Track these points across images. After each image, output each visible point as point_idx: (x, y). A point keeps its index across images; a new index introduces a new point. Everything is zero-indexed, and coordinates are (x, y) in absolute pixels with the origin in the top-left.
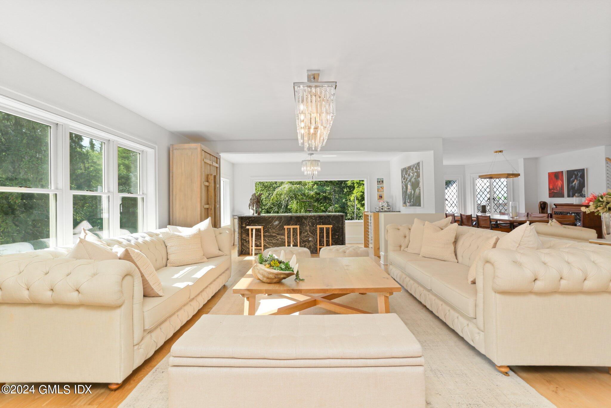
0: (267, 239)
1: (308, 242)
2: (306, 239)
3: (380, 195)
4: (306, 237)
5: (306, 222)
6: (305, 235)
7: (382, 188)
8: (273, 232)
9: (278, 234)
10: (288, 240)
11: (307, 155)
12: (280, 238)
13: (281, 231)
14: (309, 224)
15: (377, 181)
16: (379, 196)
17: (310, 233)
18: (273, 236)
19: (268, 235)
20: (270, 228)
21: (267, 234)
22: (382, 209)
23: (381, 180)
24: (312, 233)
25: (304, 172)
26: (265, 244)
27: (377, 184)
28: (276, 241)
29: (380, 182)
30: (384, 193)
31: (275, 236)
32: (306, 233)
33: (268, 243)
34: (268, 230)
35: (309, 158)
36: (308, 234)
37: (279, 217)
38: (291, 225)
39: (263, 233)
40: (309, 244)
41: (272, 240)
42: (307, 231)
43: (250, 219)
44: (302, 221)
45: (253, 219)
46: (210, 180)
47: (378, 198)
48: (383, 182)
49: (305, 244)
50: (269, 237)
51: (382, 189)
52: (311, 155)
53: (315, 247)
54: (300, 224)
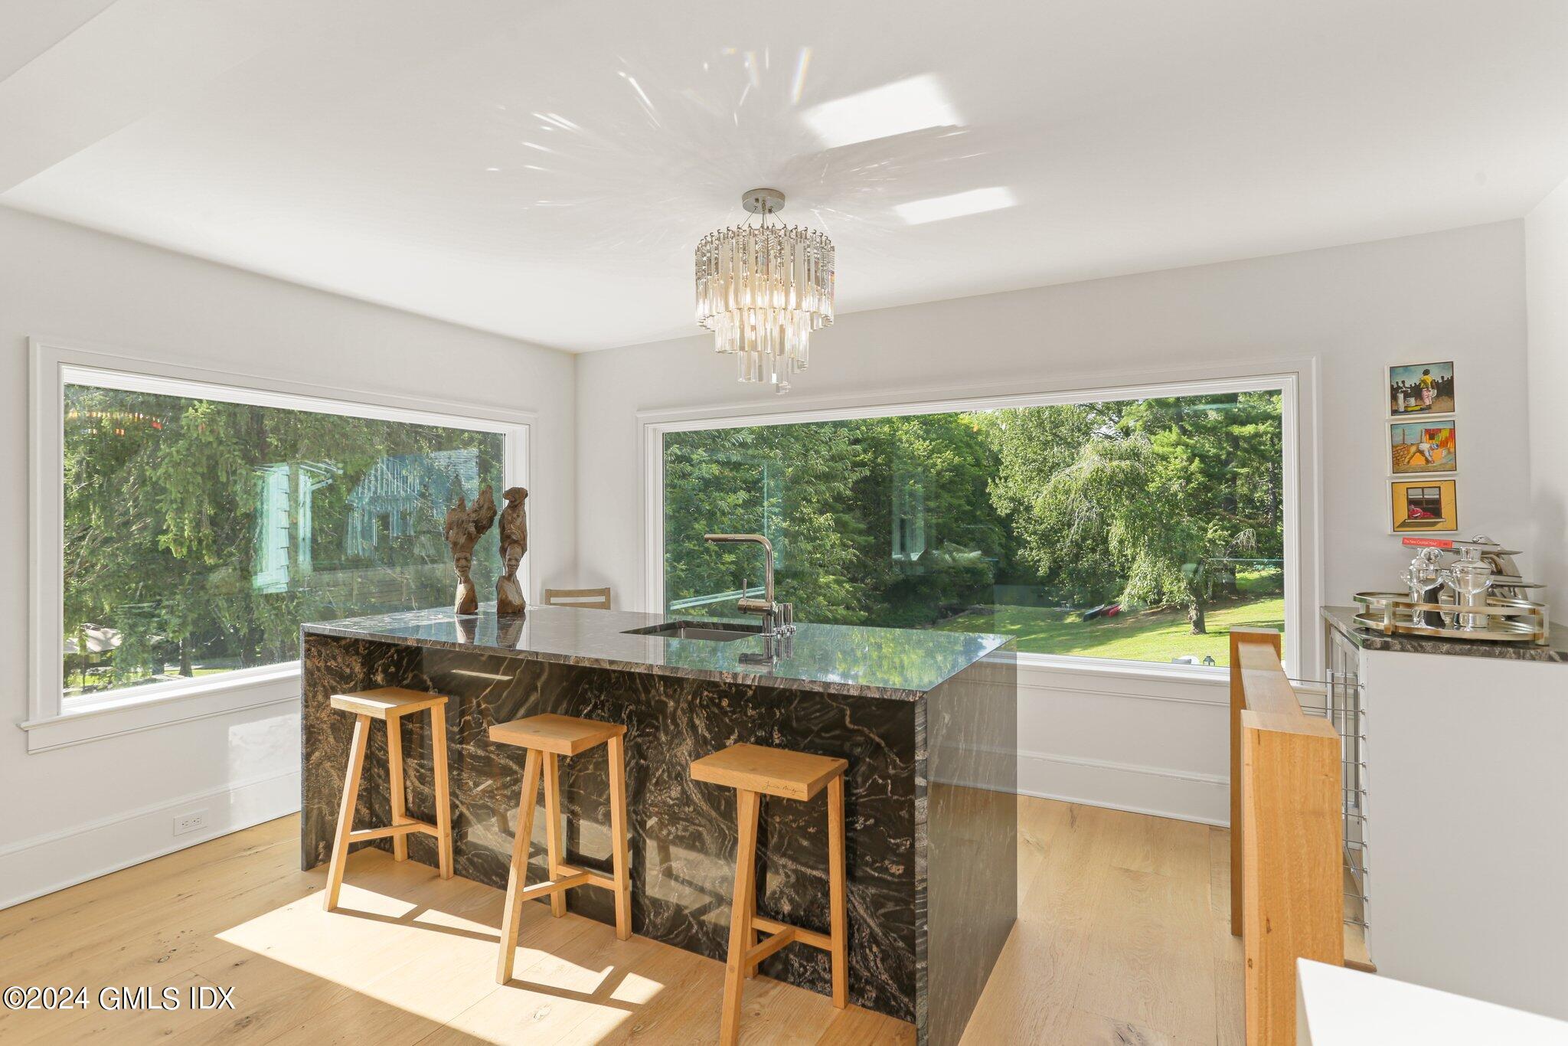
0: (473, 783)
2: (672, 834)
3: (1416, 495)
4: (672, 819)
5: (672, 705)
6: (663, 806)
7: (1444, 438)
14: (693, 727)
15: (1394, 392)
16: (1411, 502)
18: (497, 764)
19: (477, 758)
21: (469, 749)
22: (1434, 619)
23: (1435, 376)
27: (1394, 412)
29: (1416, 392)
30: (1461, 475)
31: (510, 771)
32: (675, 792)
33: (474, 806)
34: (478, 723)
36: (686, 801)
41: (492, 796)
42: (679, 779)
44: (647, 691)
47: (1403, 514)
48: (1446, 389)
50: (480, 771)
51: (1443, 444)
54: (630, 717)
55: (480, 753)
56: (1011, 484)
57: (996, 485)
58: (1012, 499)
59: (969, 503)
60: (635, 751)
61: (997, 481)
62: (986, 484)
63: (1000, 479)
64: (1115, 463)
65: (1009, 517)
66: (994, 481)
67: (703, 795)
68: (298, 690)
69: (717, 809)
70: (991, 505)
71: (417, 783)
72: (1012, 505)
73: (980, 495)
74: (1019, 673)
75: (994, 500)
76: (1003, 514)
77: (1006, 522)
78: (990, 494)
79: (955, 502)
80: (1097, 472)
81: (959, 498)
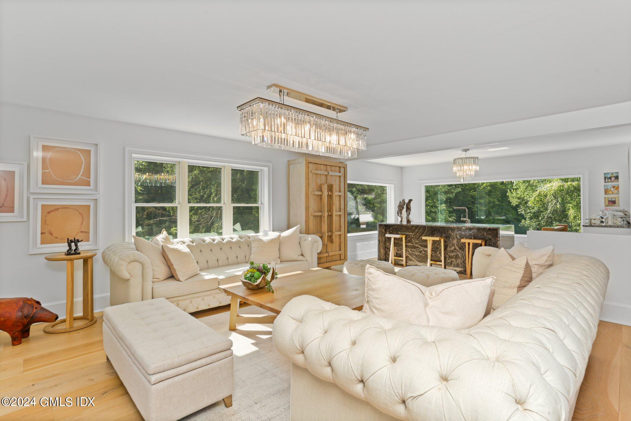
0: (410, 250)
1: (455, 259)
2: (453, 254)
4: (453, 252)
5: (452, 234)
6: (451, 250)
7: (616, 187)
8: (416, 243)
9: (421, 245)
10: (432, 253)
11: (461, 152)
12: (423, 250)
13: (424, 242)
14: (457, 237)
15: (605, 178)
16: (609, 201)
17: (457, 248)
18: (416, 246)
19: (411, 246)
20: (413, 238)
21: (410, 244)
23: (614, 175)
24: (460, 249)
25: (456, 173)
26: (408, 255)
27: (606, 182)
28: (419, 253)
29: (610, 178)
31: (418, 247)
32: (453, 248)
33: (410, 254)
34: (411, 240)
35: (463, 155)
36: (455, 249)
37: (423, 226)
38: (436, 237)
39: (406, 243)
40: (456, 262)
41: (414, 252)
42: (454, 245)
43: (394, 227)
44: (448, 232)
45: (396, 227)
46: (323, 190)
49: (452, 261)
50: (412, 248)
52: (466, 151)
53: (464, 265)
54: (444, 237)
55: (412, 245)
56: (518, 192)
57: (512, 192)
58: (519, 198)
59: (498, 201)
60: (445, 242)
61: (512, 191)
62: (507, 192)
63: (514, 190)
64: (569, 183)
65: (517, 206)
66: (510, 190)
67: (458, 248)
68: (377, 236)
69: (461, 250)
70: (509, 201)
71: (397, 251)
72: (519, 201)
73: (504, 197)
74: (515, 238)
75: (511, 200)
76: (514, 205)
77: (516, 208)
78: (508, 196)
79: (492, 200)
80: (560, 187)
81: (494, 198)
